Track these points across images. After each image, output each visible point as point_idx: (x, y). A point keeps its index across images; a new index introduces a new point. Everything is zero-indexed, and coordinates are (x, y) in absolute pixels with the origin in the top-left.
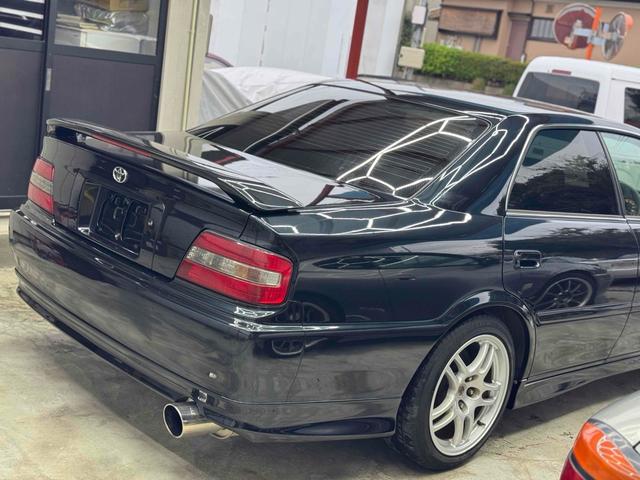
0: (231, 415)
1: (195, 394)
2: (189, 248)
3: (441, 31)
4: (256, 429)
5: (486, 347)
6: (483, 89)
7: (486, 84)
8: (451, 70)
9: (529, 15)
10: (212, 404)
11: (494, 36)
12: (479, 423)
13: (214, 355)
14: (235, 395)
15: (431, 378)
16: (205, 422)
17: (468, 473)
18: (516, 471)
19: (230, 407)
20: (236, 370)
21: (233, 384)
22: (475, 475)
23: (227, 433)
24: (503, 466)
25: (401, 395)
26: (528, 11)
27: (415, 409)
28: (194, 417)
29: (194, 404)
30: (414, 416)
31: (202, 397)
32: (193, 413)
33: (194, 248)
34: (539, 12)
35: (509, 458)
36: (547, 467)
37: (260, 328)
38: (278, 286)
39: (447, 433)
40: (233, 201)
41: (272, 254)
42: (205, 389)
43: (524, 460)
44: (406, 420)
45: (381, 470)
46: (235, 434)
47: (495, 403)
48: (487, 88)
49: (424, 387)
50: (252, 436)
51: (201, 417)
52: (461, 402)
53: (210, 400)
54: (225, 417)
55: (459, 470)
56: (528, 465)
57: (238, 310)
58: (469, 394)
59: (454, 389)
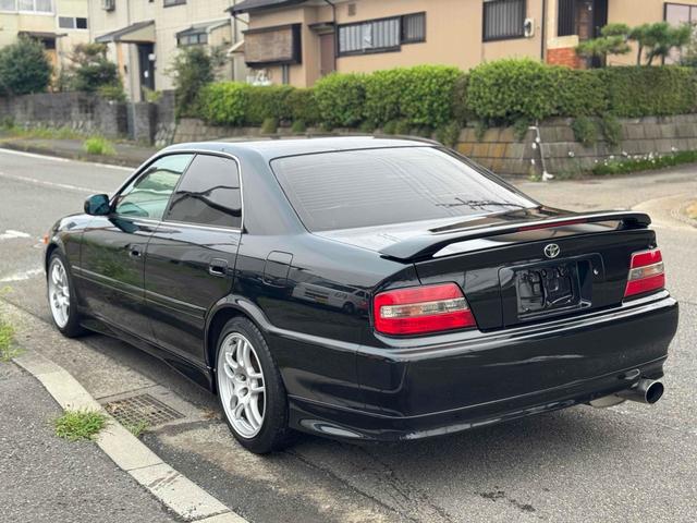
3: (250, 65)
6: (275, 132)
7: (279, 126)
8: (242, 113)
9: (332, 24)
11: (297, 59)
26: (331, 19)
34: (343, 18)
48: (279, 130)
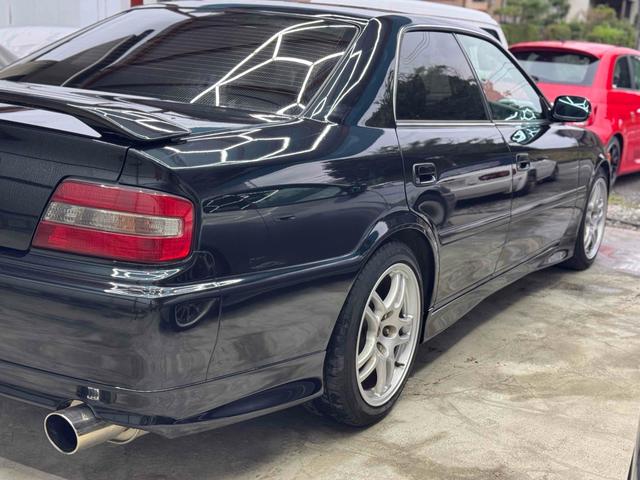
0: (137, 410)
1: (82, 393)
2: (47, 205)
4: (170, 421)
5: (398, 278)
10: (108, 402)
12: (397, 365)
13: (95, 337)
14: (141, 383)
15: (353, 321)
16: (104, 426)
17: (396, 421)
18: (441, 409)
19: (133, 400)
20: (140, 352)
21: (136, 369)
22: (403, 422)
23: (132, 434)
24: (427, 406)
25: (325, 348)
27: (341, 360)
28: (89, 423)
29: (84, 407)
30: (341, 369)
31: (93, 394)
32: (85, 418)
33: (54, 205)
35: (429, 397)
36: (469, 397)
37: (163, 292)
38: (180, 234)
39: (371, 381)
40: (99, 136)
41: (165, 195)
42: (95, 384)
43: (444, 396)
44: (331, 375)
45: (306, 439)
46: (143, 432)
47: (410, 339)
49: (347, 334)
50: (164, 430)
51: (98, 420)
52: (379, 344)
53: (105, 396)
54: (129, 414)
55: (386, 420)
56: (449, 399)
57: (115, 273)
58: (386, 335)
59: (374, 330)
